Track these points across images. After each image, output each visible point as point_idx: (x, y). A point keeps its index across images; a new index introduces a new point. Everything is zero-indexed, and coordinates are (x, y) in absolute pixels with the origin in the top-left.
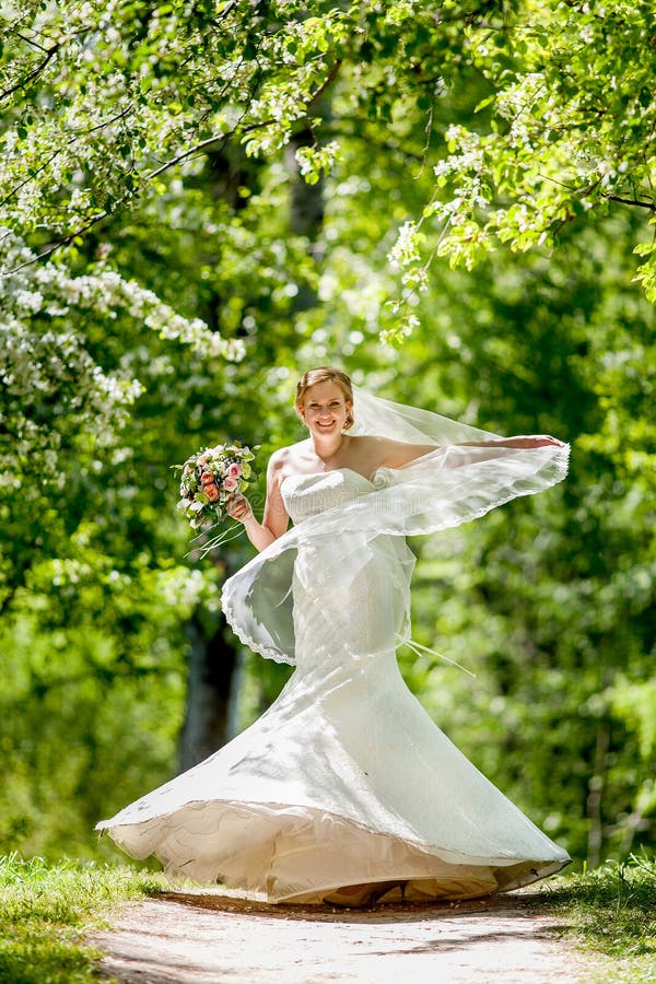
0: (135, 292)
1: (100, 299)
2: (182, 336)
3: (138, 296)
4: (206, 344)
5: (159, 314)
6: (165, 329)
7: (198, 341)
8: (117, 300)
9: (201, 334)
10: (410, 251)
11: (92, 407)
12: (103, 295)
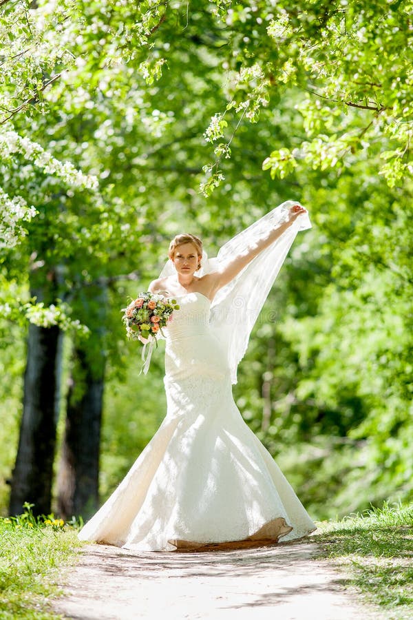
0: (29, 145)
1: (6, 149)
2: (58, 172)
3: (30, 147)
4: (73, 178)
5: (43, 158)
6: (47, 167)
7: (68, 175)
8: (15, 150)
9: (70, 171)
10: (218, 132)
11: (4, 222)
12: (7, 147)
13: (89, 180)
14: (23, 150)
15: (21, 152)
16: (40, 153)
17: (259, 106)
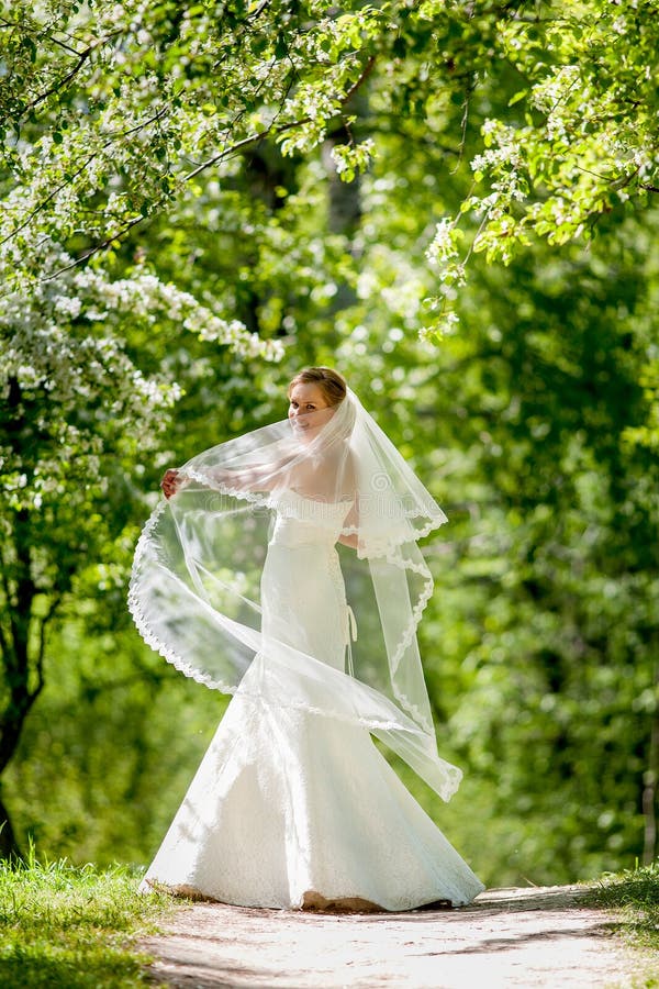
0: (174, 295)
1: (139, 303)
2: (221, 337)
3: (176, 299)
4: (245, 345)
5: (198, 317)
6: (204, 331)
7: (237, 342)
8: (155, 303)
9: (239, 335)
10: (448, 247)
11: (133, 411)
12: (141, 299)
13: (270, 348)
14: (166, 304)
15: (162, 307)
16: (192, 308)
17: (494, 186)
